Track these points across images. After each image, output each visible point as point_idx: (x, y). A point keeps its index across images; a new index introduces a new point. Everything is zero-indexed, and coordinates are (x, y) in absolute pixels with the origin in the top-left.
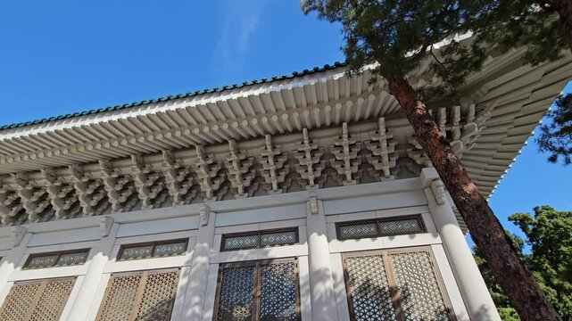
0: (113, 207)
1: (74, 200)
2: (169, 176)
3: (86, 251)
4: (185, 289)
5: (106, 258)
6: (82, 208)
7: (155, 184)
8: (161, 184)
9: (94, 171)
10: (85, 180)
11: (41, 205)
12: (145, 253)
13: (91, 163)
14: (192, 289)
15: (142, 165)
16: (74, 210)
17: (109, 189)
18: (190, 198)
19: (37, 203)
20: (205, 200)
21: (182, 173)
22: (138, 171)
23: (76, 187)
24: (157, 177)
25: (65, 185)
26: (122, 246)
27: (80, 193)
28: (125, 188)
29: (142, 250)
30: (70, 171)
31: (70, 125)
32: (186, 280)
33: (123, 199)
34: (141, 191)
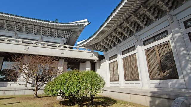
0: (134, 32)
1: (123, 35)
2: (148, 13)
3: (134, 46)
4: (175, 47)
5: (141, 46)
6: (126, 36)
7: (144, 19)
8: (146, 17)
9: (124, 25)
10: (123, 29)
11: (117, 40)
12: (152, 41)
13: (122, 24)
14: (178, 46)
15: (136, 15)
16: (125, 38)
17: (130, 28)
18: (160, 16)
19: (116, 40)
20: (167, 13)
21: (152, 9)
22: (136, 18)
23: (122, 32)
24: (143, 16)
25: (119, 33)
26: (143, 41)
27: (124, 33)
28: (135, 25)
29: (151, 40)
30: (118, 29)
31: (112, 17)
32: (173, 44)
33: (136, 29)
34: (140, 23)
